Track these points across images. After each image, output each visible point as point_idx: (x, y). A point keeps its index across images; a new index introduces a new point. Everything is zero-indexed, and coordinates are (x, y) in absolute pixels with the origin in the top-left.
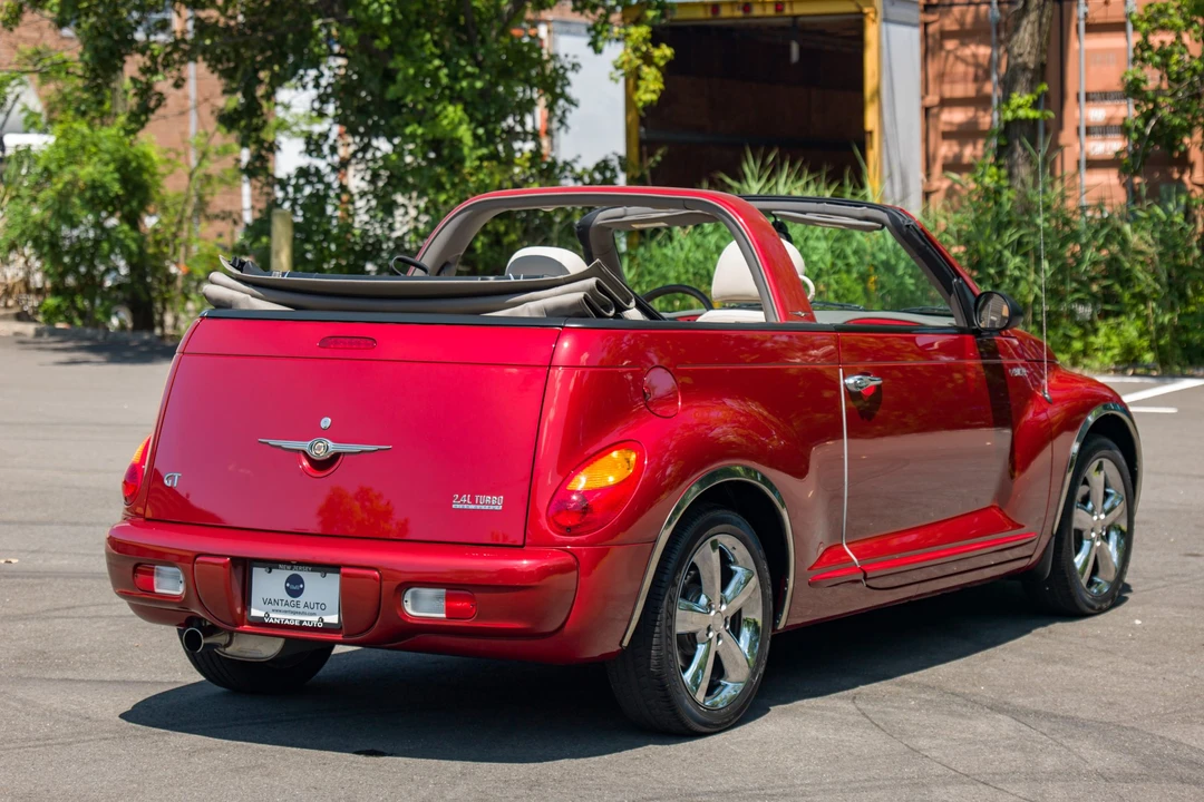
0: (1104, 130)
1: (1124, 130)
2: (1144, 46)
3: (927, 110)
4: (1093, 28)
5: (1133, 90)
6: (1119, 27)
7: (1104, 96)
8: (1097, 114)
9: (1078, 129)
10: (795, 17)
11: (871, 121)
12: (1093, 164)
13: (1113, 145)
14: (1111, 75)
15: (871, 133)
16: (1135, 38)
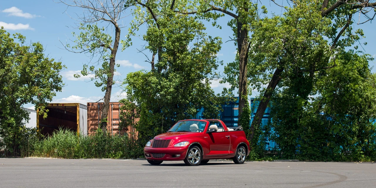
0: (115, 124)
1: (118, 124)
2: (122, 112)
3: (88, 121)
4: (114, 109)
5: (121, 118)
6: (118, 109)
7: (116, 120)
8: (114, 122)
9: (112, 124)
10: (65, 106)
11: (78, 123)
12: (114, 130)
13: (117, 127)
14: (116, 117)
15: (78, 125)
16: (120, 111)
